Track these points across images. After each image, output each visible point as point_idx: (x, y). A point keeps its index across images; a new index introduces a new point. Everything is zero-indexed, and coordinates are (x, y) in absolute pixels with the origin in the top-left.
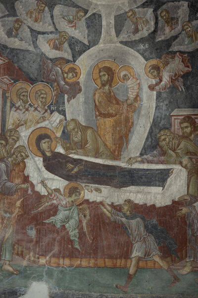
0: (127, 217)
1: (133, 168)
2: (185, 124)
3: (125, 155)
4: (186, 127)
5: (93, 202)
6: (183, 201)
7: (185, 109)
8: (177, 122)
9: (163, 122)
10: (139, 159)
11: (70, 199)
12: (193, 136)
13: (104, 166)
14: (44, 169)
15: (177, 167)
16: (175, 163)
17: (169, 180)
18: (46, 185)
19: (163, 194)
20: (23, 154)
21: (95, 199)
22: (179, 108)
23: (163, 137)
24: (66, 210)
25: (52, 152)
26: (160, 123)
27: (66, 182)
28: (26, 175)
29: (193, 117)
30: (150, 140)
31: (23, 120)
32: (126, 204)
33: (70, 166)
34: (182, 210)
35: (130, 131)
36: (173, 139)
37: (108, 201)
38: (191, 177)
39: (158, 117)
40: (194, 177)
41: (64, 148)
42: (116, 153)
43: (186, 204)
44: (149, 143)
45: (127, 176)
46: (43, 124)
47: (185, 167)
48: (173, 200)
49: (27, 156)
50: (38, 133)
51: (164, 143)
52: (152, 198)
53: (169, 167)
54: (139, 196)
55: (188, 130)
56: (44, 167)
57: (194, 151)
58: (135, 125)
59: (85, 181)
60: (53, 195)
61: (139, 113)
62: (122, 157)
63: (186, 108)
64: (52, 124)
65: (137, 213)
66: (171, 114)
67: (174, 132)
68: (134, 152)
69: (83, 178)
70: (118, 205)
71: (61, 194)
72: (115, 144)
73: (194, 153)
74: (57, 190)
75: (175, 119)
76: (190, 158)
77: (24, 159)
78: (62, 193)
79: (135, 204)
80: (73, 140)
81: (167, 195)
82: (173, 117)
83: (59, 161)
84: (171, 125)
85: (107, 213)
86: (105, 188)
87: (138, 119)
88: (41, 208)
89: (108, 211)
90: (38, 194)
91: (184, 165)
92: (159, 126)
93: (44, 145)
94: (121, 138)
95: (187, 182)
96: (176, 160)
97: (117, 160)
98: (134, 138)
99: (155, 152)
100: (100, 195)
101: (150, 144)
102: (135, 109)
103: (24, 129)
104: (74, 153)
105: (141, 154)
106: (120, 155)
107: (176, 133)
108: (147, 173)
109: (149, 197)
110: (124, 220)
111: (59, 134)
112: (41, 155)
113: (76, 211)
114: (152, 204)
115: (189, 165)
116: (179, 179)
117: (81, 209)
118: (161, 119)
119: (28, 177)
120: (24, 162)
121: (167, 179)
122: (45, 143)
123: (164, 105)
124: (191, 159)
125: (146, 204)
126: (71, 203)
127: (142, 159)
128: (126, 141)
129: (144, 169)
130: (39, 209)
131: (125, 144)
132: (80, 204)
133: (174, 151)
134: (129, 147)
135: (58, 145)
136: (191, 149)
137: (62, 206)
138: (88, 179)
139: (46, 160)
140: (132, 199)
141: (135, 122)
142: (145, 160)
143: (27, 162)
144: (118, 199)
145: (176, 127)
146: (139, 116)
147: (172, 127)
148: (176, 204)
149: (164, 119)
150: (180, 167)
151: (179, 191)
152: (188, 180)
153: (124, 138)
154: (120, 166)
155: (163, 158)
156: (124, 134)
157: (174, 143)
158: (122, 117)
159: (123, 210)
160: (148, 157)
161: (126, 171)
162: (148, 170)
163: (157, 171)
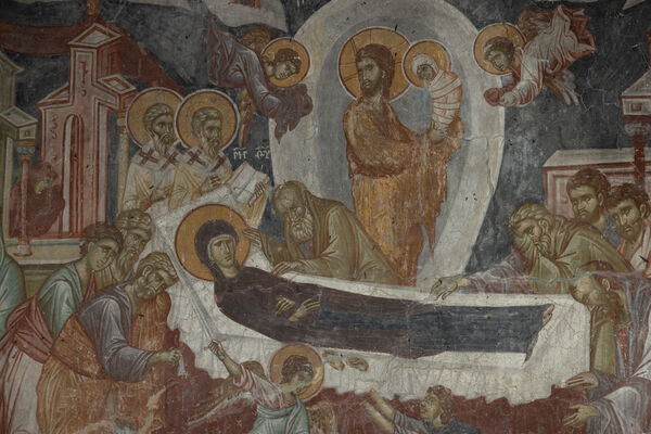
0: (435, 433)
1: (447, 304)
2: (582, 191)
3: (427, 272)
4: (584, 197)
5: (346, 395)
6: (580, 389)
7: (581, 151)
8: (562, 184)
9: (523, 185)
10: (465, 282)
11: (287, 389)
12: (602, 220)
13: (373, 300)
14: (217, 311)
15: (562, 302)
16: (557, 291)
17: (542, 334)
18: (224, 354)
19: (527, 370)
20: (164, 274)
21: (351, 388)
22: (564, 147)
23: (524, 225)
24: (277, 417)
25: (237, 266)
26: (515, 188)
27: (276, 345)
28: (172, 328)
29: (601, 170)
30: (491, 231)
31: (162, 186)
32: (432, 399)
33: (285, 302)
34: (576, 410)
35: (438, 210)
36: (551, 228)
37: (386, 392)
38: (599, 326)
39: (510, 173)
40: (606, 325)
41: (268, 256)
42: (405, 267)
43: (587, 395)
44: (489, 240)
45: (432, 325)
46: (213, 197)
47: (584, 300)
48: (553, 387)
49: (175, 280)
50: (200, 220)
51: (527, 239)
52: (500, 382)
53: (541, 300)
54: (466, 376)
55: (591, 204)
56: (219, 305)
57: (607, 260)
58: (450, 194)
59: (324, 341)
60: (243, 379)
61: (462, 163)
62: (418, 277)
63: (582, 148)
64: (236, 197)
65: (461, 421)
66: (546, 165)
67: (554, 208)
68: (450, 264)
69: (320, 332)
70: (411, 402)
71: (263, 376)
72: (400, 245)
73: (605, 263)
74: (253, 366)
75: (555, 177)
76: (596, 276)
77: (166, 286)
78: (266, 371)
79: (455, 397)
80: (291, 236)
81: (538, 372)
82: (550, 173)
83: (256, 290)
84: (544, 192)
85: (383, 421)
86: (378, 358)
87: (460, 178)
88: (212, 412)
89: (385, 416)
90: (203, 377)
91: (580, 295)
92: (513, 195)
93: (218, 250)
94: (416, 228)
95: (588, 338)
96: (559, 283)
97: (406, 284)
98: (449, 227)
99: (504, 263)
100: (363, 375)
101: (491, 242)
102: (450, 153)
103: (165, 209)
104: (295, 269)
105: (469, 270)
106: (415, 272)
107: (558, 212)
108: (486, 316)
109: (491, 378)
111: (255, 222)
112: (209, 276)
113: (303, 419)
114: (499, 396)
115: (593, 295)
116: (567, 332)
117: (315, 413)
118: (519, 178)
119: (177, 332)
120: (167, 295)
121: (536, 332)
122: (219, 244)
123: (526, 143)
124: (598, 279)
125: (483, 398)
126: (288, 397)
127: (472, 281)
128: (430, 237)
129: (477, 308)
130: (208, 415)
131: (426, 243)
132: (314, 401)
133: (554, 259)
134: (437, 251)
135: (253, 249)
136: (598, 252)
137: (266, 406)
138: (333, 337)
139: (223, 289)
140: (448, 385)
141: (452, 188)
142: (479, 285)
143: (175, 296)
144: (411, 386)
145: (558, 197)
146: (461, 170)
147: (546, 198)
148: (562, 397)
149: (527, 178)
150: (571, 302)
151: (568, 362)
152: (591, 333)
153: (423, 228)
154: (413, 299)
155: (525, 278)
156: (424, 219)
157: (553, 239)
158: (418, 174)
159: (423, 415)
160: (486, 277)
161: (430, 313)
162: (487, 309)
163: (510, 312)
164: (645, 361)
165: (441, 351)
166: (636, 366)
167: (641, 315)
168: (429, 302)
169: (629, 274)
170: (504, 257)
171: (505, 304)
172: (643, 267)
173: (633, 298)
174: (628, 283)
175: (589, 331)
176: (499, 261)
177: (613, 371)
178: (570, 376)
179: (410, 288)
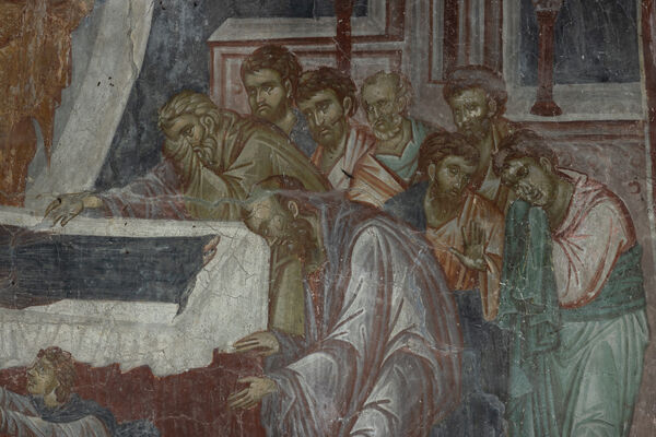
0: (47, 414)
1: (68, 233)
2: (263, 76)
3: (41, 187)
4: (266, 85)
6: (254, 355)
7: (263, 20)
8: (233, 66)
9: (180, 66)
10: (94, 201)
12: (289, 117)
15: (231, 232)
16: (224, 217)
17: (201, 276)
19: (180, 328)
22: (239, 15)
23: (180, 123)
26: (169, 69)
29: (290, 48)
30: (133, 131)
32: (43, 367)
34: (248, 385)
35: (58, 99)
36: (217, 128)
38: (282, 268)
39: (161, 49)
40: (293, 265)
42: (9, 179)
43: (263, 364)
44: (128, 142)
45: (47, 261)
47: (262, 231)
48: (216, 351)
51: (183, 143)
52: (141, 343)
53: (202, 229)
54: (93, 335)
55: (274, 96)
57: (294, 174)
58: (76, 77)
61: (94, 32)
62: (29, 193)
63: (262, 15)
65: (85, 398)
66: (212, 39)
67: (223, 101)
68: (73, 176)
70: (14, 370)
73: (292, 179)
75: (224, 56)
76: (279, 197)
79: (78, 365)
81: (194, 331)
82: (217, 51)
84: (209, 77)
87: (90, 54)
91: (256, 224)
92: (165, 81)
94: (25, 123)
95: (266, 283)
96: (227, 205)
97: (11, 203)
98: (72, 123)
99: (150, 176)
101: (133, 145)
102: (77, 19)
105: (101, 185)
106: (24, 187)
107: (228, 105)
108: (123, 251)
109: (128, 339)
110: (35, 422)
114: (139, 364)
115: (275, 223)
116: (237, 274)
118: (173, 55)
121: (193, 275)
123: (184, 7)
124: (282, 201)
125: (116, 366)
127: (104, 200)
128: (46, 136)
129: (111, 239)
131: (40, 146)
133: (220, 171)
134: (55, 157)
136: (283, 163)
140: (67, 347)
141: (79, 67)
142: (113, 207)
144: (15, 347)
145: (229, 84)
146: (91, 43)
147: (212, 85)
148: (228, 366)
149: (185, 56)
150: (243, 232)
151: (238, 316)
152: (271, 277)
153: (37, 125)
154: (21, 225)
155: (179, 197)
156: (37, 110)
157: (220, 144)
158: (31, 48)
159: (30, 389)
160: (125, 195)
161: (43, 245)
162: (124, 241)
163: (157, 245)
164: (345, 317)
165: (57, 299)
166: (332, 324)
167: (341, 253)
168: (42, 230)
169: (326, 195)
170: (150, 167)
171: (151, 234)
172: (345, 185)
173: (330, 229)
174: (323, 207)
175: (267, 273)
176: (144, 173)
177: (300, 331)
178: (240, 337)
179: (17, 208)
